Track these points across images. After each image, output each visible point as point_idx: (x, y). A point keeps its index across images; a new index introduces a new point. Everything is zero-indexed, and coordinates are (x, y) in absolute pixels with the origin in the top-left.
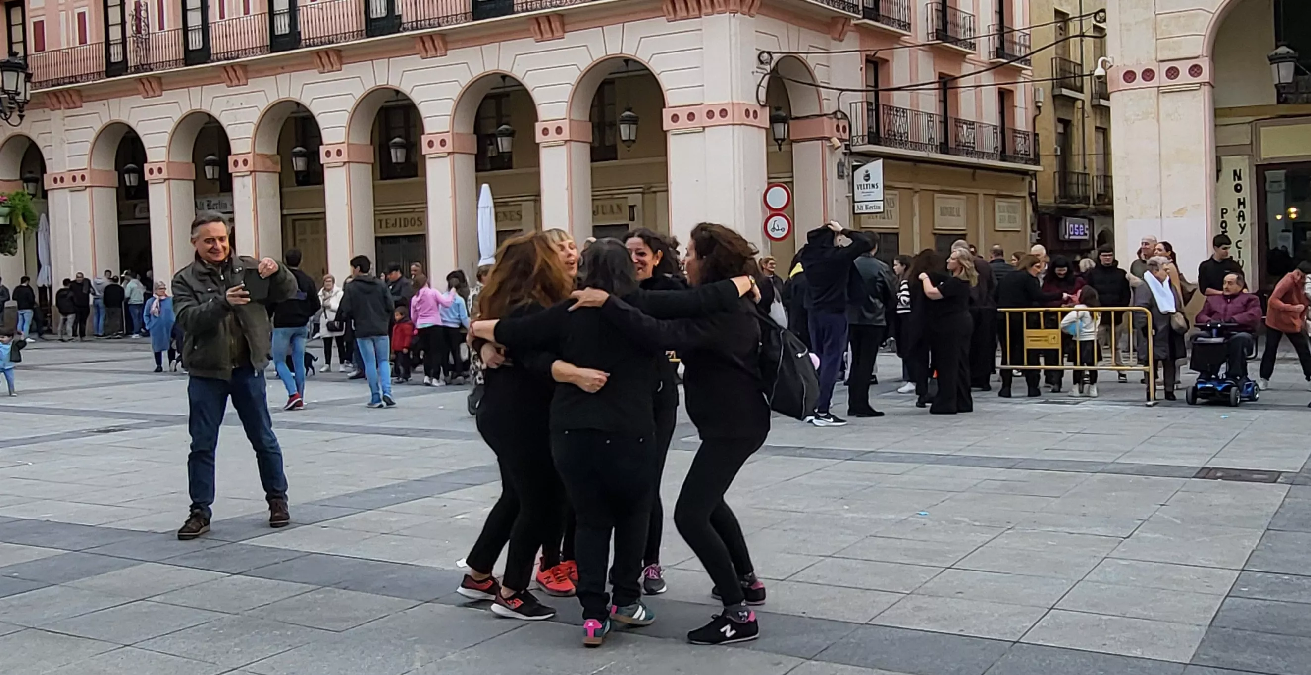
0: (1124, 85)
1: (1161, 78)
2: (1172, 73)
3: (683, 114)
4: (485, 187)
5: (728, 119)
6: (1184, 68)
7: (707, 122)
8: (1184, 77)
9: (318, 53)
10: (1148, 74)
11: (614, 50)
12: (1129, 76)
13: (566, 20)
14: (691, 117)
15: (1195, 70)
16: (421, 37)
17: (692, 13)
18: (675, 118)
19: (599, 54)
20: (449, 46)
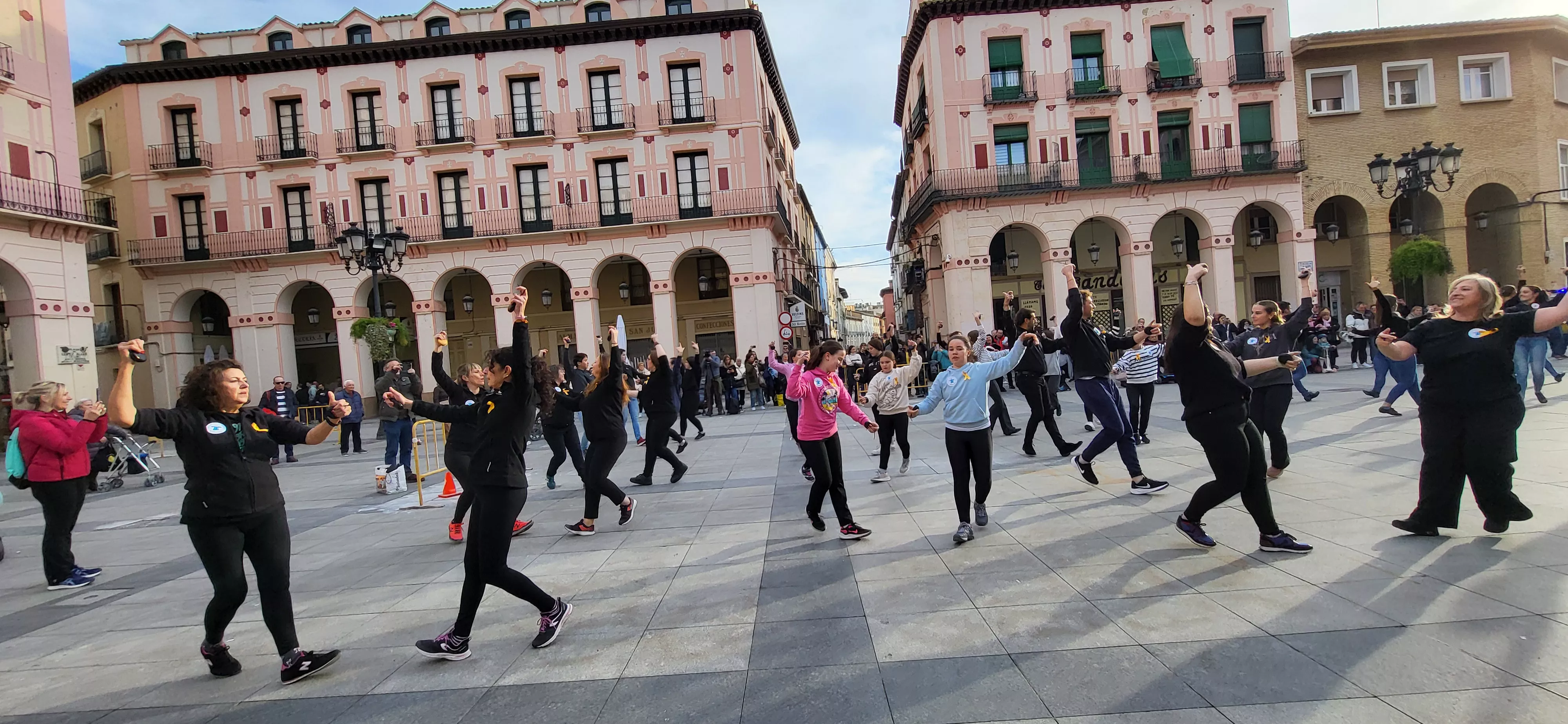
0: (957, 266)
1: (972, 264)
2: (976, 261)
3: (741, 278)
4: (620, 317)
5: (767, 280)
6: (981, 259)
7: (755, 281)
8: (981, 263)
9: (491, 240)
10: (967, 262)
11: (698, 244)
12: (960, 262)
13: (667, 228)
14: (746, 279)
15: (985, 261)
16: (571, 234)
17: (744, 227)
18: (737, 280)
19: (689, 246)
20: (588, 239)
